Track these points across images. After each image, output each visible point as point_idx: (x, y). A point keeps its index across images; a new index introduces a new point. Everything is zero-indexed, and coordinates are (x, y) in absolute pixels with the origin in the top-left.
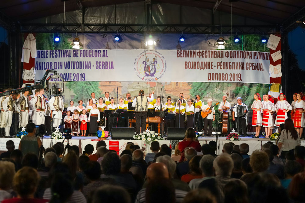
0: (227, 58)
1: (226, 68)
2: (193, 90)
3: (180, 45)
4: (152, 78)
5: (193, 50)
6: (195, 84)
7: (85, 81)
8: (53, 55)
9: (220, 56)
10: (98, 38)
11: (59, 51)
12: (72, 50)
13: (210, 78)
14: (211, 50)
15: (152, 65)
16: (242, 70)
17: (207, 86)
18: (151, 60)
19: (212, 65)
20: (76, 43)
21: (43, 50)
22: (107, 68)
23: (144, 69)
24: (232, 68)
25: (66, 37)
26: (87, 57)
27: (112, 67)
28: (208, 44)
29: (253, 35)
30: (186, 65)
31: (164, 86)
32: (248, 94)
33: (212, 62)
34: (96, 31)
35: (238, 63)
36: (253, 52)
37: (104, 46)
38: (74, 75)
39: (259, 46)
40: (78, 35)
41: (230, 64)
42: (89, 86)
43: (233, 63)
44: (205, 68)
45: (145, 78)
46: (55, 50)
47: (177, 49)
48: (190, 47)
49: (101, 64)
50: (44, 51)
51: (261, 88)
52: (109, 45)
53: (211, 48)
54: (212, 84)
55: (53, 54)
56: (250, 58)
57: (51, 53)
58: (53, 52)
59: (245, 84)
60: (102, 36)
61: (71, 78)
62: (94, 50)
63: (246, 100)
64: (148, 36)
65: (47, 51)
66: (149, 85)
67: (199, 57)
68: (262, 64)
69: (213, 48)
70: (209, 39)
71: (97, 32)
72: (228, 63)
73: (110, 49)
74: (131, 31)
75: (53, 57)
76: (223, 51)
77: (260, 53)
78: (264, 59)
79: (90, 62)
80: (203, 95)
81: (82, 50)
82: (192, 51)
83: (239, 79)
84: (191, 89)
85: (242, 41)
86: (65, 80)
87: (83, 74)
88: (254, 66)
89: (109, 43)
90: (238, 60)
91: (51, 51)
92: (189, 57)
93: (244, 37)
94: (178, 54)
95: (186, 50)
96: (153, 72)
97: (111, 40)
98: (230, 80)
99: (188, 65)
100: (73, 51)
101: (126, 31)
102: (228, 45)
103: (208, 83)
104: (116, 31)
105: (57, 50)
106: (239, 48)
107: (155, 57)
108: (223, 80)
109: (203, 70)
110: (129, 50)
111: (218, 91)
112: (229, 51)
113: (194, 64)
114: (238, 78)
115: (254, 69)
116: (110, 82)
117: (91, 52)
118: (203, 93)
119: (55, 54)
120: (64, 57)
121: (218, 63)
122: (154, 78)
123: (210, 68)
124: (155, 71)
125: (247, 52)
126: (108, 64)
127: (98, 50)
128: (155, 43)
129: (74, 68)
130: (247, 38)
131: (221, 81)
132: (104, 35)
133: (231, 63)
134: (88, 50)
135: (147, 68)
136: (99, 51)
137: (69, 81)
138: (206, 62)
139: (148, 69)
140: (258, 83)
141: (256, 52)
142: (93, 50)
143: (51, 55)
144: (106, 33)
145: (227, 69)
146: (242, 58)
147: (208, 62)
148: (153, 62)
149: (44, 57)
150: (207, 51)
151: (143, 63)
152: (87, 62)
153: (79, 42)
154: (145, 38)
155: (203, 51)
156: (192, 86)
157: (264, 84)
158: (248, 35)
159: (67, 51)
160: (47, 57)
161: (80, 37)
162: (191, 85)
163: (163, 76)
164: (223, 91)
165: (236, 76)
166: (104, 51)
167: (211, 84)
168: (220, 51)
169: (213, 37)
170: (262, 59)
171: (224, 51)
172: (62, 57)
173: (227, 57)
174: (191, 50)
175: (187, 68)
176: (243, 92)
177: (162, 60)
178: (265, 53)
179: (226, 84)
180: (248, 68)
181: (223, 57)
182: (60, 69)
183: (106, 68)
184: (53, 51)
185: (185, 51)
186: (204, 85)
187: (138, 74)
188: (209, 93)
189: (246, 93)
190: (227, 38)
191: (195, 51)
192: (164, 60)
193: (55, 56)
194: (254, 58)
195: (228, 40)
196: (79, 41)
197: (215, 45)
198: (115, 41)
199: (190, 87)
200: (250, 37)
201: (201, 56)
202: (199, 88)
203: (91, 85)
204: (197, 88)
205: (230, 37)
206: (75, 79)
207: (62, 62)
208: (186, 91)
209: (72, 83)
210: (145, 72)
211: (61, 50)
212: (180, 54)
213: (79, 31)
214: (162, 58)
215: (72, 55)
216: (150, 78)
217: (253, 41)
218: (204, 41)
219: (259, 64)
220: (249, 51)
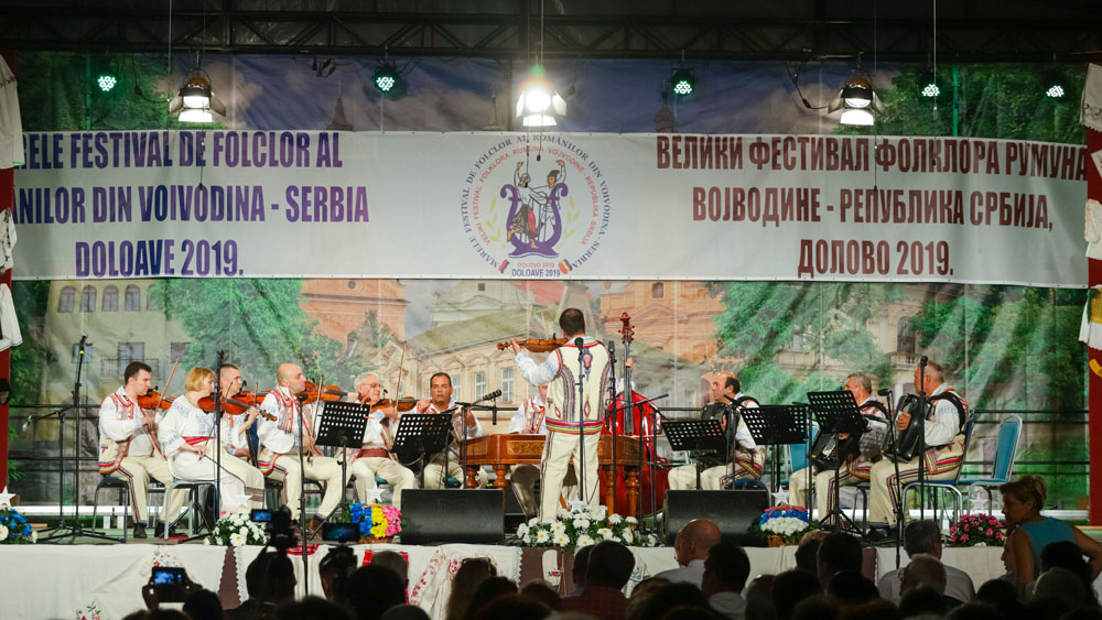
0: (886, 169)
1: (880, 216)
2: (729, 315)
3: (671, 114)
4: (546, 265)
5: (729, 136)
6: (739, 289)
7: (237, 275)
8: (85, 158)
9: (855, 164)
10: (297, 77)
11: (116, 137)
12: (174, 133)
13: (806, 265)
14: (810, 136)
15: (546, 206)
16: (952, 225)
17: (791, 300)
18: (539, 181)
19: (815, 205)
20: (196, 101)
21: (40, 133)
22: (340, 218)
23: (510, 222)
24: (908, 216)
25: (147, 71)
26: (244, 165)
27: (362, 213)
28: (796, 105)
29: (1001, 64)
30: (701, 203)
31: (598, 301)
32: (980, 337)
33: (815, 192)
34: (286, 45)
35: (934, 192)
36: (1002, 142)
37: (324, 114)
38: (184, 249)
39: (1032, 114)
40: (206, 64)
41: (901, 198)
42: (255, 299)
43: (912, 193)
44: (784, 219)
45: (514, 262)
46: (94, 133)
47: (658, 131)
48: (717, 120)
49: (311, 197)
50: (45, 137)
51: (1042, 307)
52: (347, 112)
53: (812, 124)
54: (818, 289)
55: (87, 150)
56: (989, 171)
57: (80, 144)
58: (85, 144)
59: (966, 291)
60: (315, 68)
61: (172, 264)
62: (279, 133)
63: (970, 364)
64: (524, 69)
65: (61, 137)
66: (529, 294)
67: (760, 168)
68: (1043, 199)
69: (821, 125)
70: (805, 84)
71: (291, 51)
72: (889, 192)
73: (350, 128)
74: (449, 45)
75: (87, 164)
76: (867, 140)
77: (1035, 148)
78: (1054, 175)
79: (258, 190)
80: (778, 340)
81: (221, 135)
82: (725, 139)
83: (939, 268)
84: (720, 312)
85: (952, 93)
86: (146, 272)
87: (230, 242)
88: (1009, 207)
89: (346, 103)
90: (935, 181)
91: (76, 137)
92: (711, 167)
93: (963, 74)
94: (661, 151)
95: (699, 136)
96: (547, 233)
97: (357, 88)
98: (901, 271)
99: (706, 202)
100: (182, 135)
101: (427, 44)
102: (891, 111)
103: (799, 288)
104: (382, 46)
105: (107, 133)
106: (940, 123)
107: (558, 168)
108: (866, 271)
109: (777, 225)
110: (440, 134)
111: (843, 319)
112: (894, 140)
113: (735, 198)
114: (936, 264)
115: (1008, 223)
116: (352, 282)
117: (264, 144)
118: (777, 333)
119: (94, 149)
120: (137, 165)
121: (844, 192)
122: (556, 261)
123: (806, 219)
124: (558, 228)
125: (977, 144)
126: (341, 199)
127: (294, 133)
128: (559, 104)
129: (185, 217)
130: (977, 77)
131: (860, 277)
132: (326, 65)
133: (901, 192)
134: (251, 133)
135: (520, 218)
136: (299, 137)
137: (162, 274)
138: (791, 190)
139: (526, 220)
140: (1027, 284)
141: (1017, 142)
142: (272, 135)
143: (80, 157)
144: (332, 53)
145: (885, 220)
146: (955, 170)
147: (799, 190)
148: (548, 191)
149: (46, 165)
150: (792, 139)
151: (503, 194)
152: (247, 188)
153: (210, 96)
154: (509, 79)
155: (775, 141)
156: (726, 299)
157: (1053, 289)
158: (982, 65)
159: (154, 137)
160: (58, 165)
161: (214, 74)
162: (720, 297)
163: (594, 254)
164: (865, 320)
165: (926, 254)
166: (323, 137)
167: (813, 289)
168: (854, 137)
169: (821, 75)
170: (1045, 175)
171: (871, 138)
172: (127, 164)
173: (886, 165)
174: (722, 136)
175: (702, 217)
176: (956, 328)
177: (588, 178)
178: (1059, 148)
179: (879, 290)
180: (980, 214)
181: (866, 169)
182: (120, 219)
183: (335, 219)
184: (88, 137)
185: (695, 139)
186: (782, 296)
187: (483, 244)
188: (803, 330)
189: (969, 329)
190: (884, 81)
191: (740, 139)
192: (597, 182)
193: (97, 158)
194: (1008, 172)
195: (889, 86)
196: (207, 92)
197: (830, 111)
198: (373, 93)
199: (716, 303)
200: (989, 76)
201: (766, 161)
202: (757, 308)
203: (263, 295)
204: (750, 306)
205: (898, 74)
206: (192, 266)
207: (129, 189)
208: (701, 322)
209: (174, 285)
210: (513, 235)
211: (123, 132)
212: (670, 151)
213: (207, 45)
214: (589, 172)
215: (175, 156)
216: (534, 260)
217: (1001, 95)
218: (781, 92)
219: (1032, 197)
220: (986, 141)
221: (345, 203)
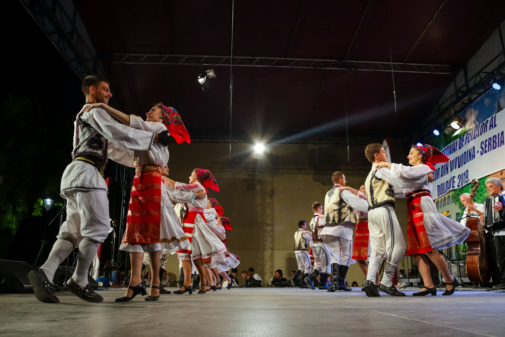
11: (448, 148)
20: (454, 124)
26: (471, 140)
27: (502, 142)
37: (494, 109)
38: (458, 178)
49: (487, 143)
52: (501, 103)
73: (502, 109)
79: (474, 148)
81: (468, 134)
87: (467, 171)
97: (503, 93)
100: (460, 139)
116: (502, 172)
117: (477, 130)
126: (496, 139)
129: (459, 167)
134: (474, 128)
136: (486, 122)
142: (479, 126)
152: (471, 149)
159: (454, 143)
161: (468, 113)
166: (492, 118)
182: (446, 174)
183: (494, 148)
206: (460, 183)
215: (458, 146)
221: (497, 141)
